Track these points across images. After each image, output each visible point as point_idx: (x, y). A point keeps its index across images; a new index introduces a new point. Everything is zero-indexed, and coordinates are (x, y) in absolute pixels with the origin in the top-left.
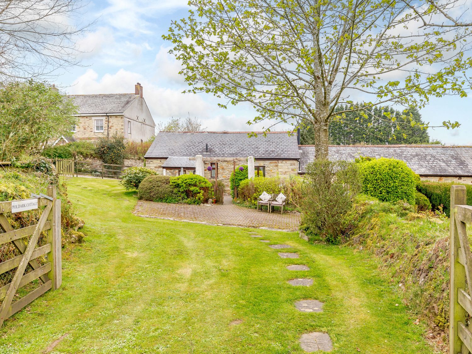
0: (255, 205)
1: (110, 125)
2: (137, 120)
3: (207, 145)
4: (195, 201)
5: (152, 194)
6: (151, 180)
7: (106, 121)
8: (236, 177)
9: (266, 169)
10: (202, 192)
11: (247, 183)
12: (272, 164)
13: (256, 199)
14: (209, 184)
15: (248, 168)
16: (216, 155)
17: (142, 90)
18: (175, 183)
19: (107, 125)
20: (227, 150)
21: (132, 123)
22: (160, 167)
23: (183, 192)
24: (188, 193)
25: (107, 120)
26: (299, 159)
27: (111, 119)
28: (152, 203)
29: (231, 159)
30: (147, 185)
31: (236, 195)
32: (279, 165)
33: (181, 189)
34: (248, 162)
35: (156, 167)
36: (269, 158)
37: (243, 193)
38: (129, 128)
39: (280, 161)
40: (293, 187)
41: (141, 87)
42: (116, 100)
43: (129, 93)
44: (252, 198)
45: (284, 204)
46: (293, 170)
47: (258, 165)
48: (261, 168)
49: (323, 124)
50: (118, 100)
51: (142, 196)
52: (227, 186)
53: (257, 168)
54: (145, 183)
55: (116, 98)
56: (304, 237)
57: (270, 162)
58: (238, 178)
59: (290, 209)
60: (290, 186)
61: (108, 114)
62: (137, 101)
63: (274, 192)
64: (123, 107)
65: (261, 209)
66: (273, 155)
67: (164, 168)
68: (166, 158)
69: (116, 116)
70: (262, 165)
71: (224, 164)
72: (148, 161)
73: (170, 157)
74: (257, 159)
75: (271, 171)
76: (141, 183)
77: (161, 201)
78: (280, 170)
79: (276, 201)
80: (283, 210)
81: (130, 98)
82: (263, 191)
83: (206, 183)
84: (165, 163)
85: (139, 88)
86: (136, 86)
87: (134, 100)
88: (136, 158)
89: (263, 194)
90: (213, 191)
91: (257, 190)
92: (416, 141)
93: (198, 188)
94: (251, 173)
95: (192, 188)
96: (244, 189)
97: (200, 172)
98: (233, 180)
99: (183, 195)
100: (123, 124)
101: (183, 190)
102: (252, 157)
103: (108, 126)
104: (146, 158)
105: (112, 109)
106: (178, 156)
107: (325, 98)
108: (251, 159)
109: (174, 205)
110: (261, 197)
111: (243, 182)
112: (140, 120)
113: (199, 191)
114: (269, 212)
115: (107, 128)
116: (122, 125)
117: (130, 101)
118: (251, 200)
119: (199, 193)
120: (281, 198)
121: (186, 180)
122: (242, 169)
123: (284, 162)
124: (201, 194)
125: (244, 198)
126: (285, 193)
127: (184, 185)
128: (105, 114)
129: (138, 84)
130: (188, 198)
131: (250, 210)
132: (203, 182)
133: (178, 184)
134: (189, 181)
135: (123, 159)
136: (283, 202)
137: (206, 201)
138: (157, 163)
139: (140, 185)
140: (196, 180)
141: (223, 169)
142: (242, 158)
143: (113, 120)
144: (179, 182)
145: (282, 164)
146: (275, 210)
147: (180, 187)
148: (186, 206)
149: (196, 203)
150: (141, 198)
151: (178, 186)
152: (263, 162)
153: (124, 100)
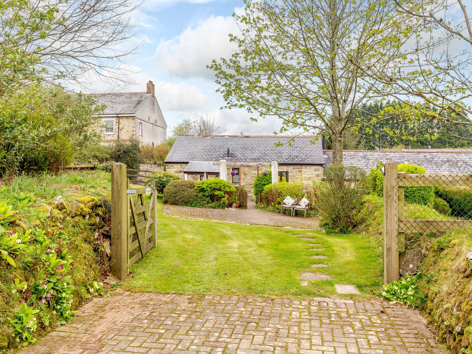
0: (278, 209)
1: (121, 126)
2: (149, 122)
3: (228, 149)
4: (220, 205)
5: (177, 198)
6: (176, 184)
7: (117, 123)
8: (260, 182)
9: (289, 174)
10: (227, 196)
11: (271, 188)
12: (295, 170)
13: (279, 203)
14: (233, 189)
15: (272, 173)
16: (238, 160)
17: (153, 89)
18: (199, 187)
19: (117, 127)
20: (249, 155)
21: (143, 125)
22: (180, 172)
23: (207, 196)
24: (213, 198)
25: (118, 121)
26: (323, 164)
27: (121, 121)
28: (178, 207)
29: (255, 164)
30: (172, 189)
31: (259, 200)
32: (303, 170)
33: (206, 194)
34: (272, 168)
35: (176, 172)
36: (293, 163)
37: (267, 198)
38: (140, 130)
39: (304, 167)
40: (316, 191)
41: (153, 85)
42: (126, 100)
43: (140, 92)
44: (276, 202)
45: (307, 208)
46: (317, 176)
47: (281, 171)
48: (284, 174)
49: (338, 135)
50: (129, 100)
51: (168, 200)
52: (250, 192)
53: (281, 174)
54: (170, 187)
55: (126, 97)
56: (322, 230)
57: (293, 167)
58: (262, 183)
59: (313, 213)
60: (313, 190)
61: (118, 115)
62: (149, 100)
63: (298, 197)
64: (135, 107)
65: (285, 213)
66: (296, 161)
67: (185, 172)
68: (187, 163)
69: (127, 117)
70: (285, 170)
71: (246, 169)
72: (168, 166)
73: (190, 162)
74: (280, 164)
75: (295, 177)
76: (166, 187)
77: (186, 205)
78: (303, 176)
79: (300, 205)
80: (306, 214)
81: (141, 97)
82: (287, 196)
83: (230, 187)
84: (187, 168)
85: (151, 86)
86: (147, 84)
87: (146, 99)
88: (152, 162)
89: (287, 198)
90: (237, 196)
91: (280, 195)
92: (463, 144)
93: (222, 193)
94: (275, 179)
95: (217, 193)
96: (268, 194)
97: (224, 177)
98: (256, 185)
99: (207, 199)
100: (134, 125)
101: (207, 194)
102: (276, 162)
103: (119, 128)
104: (167, 163)
105: (123, 109)
106: (199, 161)
107: (340, 115)
108: (275, 164)
109: (200, 209)
110: (284, 201)
111: (267, 186)
112: (152, 121)
113: (223, 195)
114: (293, 216)
115: (117, 130)
116: (134, 127)
117: (142, 101)
118: (275, 204)
119: (224, 197)
120: (304, 202)
121: (210, 184)
122: (265, 174)
123: (308, 167)
124: (226, 198)
125: (268, 202)
126: (308, 198)
127: (209, 190)
128: (116, 115)
129: (150, 82)
130: (213, 202)
131: (274, 214)
132: (227, 186)
133: (203, 189)
134: (213, 186)
135: (139, 163)
136: (306, 206)
137: (230, 205)
138: (177, 167)
139: (165, 190)
140: (220, 184)
141: (245, 174)
142: (266, 164)
143: (123, 122)
144: (204, 186)
145: (306, 170)
146: (298, 214)
147: (205, 192)
148: (211, 210)
149: (221, 207)
150: (166, 202)
151: (203, 190)
152: (286, 167)
153: (135, 99)
